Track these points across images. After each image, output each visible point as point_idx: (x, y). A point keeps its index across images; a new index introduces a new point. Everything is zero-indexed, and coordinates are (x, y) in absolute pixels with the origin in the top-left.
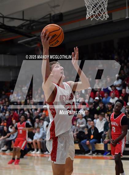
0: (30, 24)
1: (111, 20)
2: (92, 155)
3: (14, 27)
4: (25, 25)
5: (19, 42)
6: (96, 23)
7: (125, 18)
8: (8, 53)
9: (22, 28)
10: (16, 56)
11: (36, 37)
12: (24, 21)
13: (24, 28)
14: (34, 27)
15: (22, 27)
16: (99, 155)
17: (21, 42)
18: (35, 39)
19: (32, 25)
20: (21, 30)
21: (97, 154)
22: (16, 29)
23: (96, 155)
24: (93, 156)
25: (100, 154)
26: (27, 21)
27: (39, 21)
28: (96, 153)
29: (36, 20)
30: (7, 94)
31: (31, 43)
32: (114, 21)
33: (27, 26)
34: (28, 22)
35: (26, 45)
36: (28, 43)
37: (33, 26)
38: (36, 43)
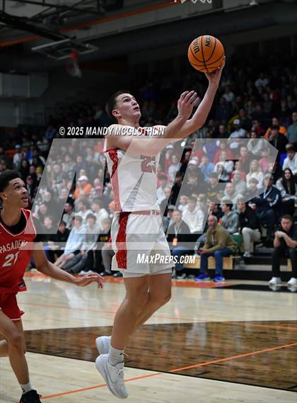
0: (57, 13)
1: (218, 10)
2: (176, 278)
3: (25, 18)
4: (46, 16)
5: (34, 49)
6: (189, 15)
7: (249, 5)
8: (12, 71)
9: (42, 22)
10: (28, 77)
11: (68, 40)
12: (46, 8)
13: (44, 21)
14: (65, 20)
15: (40, 20)
16: (191, 278)
17: (38, 50)
18: (67, 42)
19: (61, 15)
20: (39, 25)
21: (187, 276)
22: (29, 23)
23: (184, 278)
24: (178, 281)
25: (192, 276)
26: (52, 6)
27: (76, 7)
28: (184, 275)
29: (69, 5)
30: (7, 152)
31: (59, 51)
32: (226, 11)
33: (50, 17)
34: (54, 9)
35: (49, 56)
36: (51, 51)
37: (64, 16)
38: (69, 52)
